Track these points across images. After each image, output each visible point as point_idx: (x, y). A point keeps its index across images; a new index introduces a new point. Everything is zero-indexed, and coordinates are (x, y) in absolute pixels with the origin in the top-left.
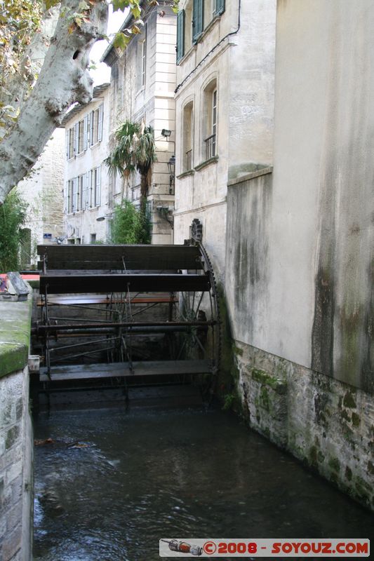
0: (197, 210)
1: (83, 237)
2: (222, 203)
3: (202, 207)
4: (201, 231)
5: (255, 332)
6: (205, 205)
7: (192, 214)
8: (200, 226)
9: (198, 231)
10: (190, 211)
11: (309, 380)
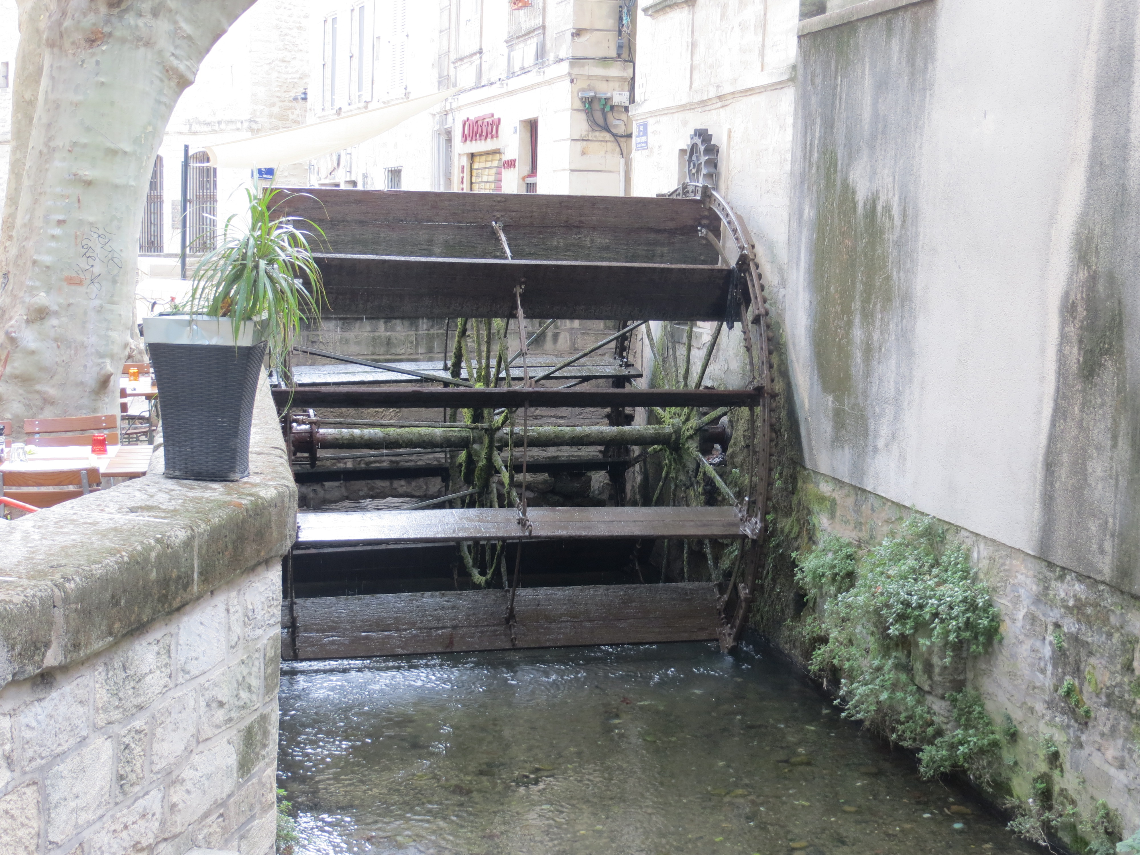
0: (703, 103)
1: (365, 176)
2: (778, 86)
3: (720, 97)
4: (713, 164)
5: (876, 450)
6: (727, 89)
7: (689, 115)
8: (712, 150)
9: (707, 162)
10: (683, 108)
11: (1034, 587)
